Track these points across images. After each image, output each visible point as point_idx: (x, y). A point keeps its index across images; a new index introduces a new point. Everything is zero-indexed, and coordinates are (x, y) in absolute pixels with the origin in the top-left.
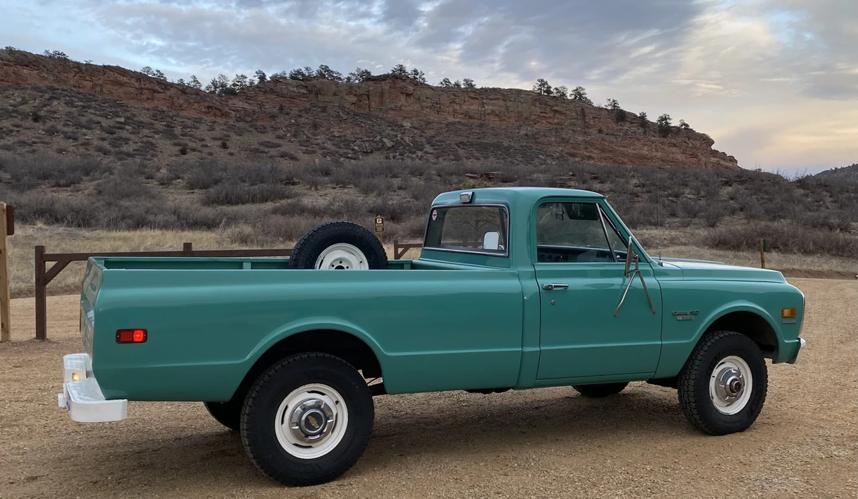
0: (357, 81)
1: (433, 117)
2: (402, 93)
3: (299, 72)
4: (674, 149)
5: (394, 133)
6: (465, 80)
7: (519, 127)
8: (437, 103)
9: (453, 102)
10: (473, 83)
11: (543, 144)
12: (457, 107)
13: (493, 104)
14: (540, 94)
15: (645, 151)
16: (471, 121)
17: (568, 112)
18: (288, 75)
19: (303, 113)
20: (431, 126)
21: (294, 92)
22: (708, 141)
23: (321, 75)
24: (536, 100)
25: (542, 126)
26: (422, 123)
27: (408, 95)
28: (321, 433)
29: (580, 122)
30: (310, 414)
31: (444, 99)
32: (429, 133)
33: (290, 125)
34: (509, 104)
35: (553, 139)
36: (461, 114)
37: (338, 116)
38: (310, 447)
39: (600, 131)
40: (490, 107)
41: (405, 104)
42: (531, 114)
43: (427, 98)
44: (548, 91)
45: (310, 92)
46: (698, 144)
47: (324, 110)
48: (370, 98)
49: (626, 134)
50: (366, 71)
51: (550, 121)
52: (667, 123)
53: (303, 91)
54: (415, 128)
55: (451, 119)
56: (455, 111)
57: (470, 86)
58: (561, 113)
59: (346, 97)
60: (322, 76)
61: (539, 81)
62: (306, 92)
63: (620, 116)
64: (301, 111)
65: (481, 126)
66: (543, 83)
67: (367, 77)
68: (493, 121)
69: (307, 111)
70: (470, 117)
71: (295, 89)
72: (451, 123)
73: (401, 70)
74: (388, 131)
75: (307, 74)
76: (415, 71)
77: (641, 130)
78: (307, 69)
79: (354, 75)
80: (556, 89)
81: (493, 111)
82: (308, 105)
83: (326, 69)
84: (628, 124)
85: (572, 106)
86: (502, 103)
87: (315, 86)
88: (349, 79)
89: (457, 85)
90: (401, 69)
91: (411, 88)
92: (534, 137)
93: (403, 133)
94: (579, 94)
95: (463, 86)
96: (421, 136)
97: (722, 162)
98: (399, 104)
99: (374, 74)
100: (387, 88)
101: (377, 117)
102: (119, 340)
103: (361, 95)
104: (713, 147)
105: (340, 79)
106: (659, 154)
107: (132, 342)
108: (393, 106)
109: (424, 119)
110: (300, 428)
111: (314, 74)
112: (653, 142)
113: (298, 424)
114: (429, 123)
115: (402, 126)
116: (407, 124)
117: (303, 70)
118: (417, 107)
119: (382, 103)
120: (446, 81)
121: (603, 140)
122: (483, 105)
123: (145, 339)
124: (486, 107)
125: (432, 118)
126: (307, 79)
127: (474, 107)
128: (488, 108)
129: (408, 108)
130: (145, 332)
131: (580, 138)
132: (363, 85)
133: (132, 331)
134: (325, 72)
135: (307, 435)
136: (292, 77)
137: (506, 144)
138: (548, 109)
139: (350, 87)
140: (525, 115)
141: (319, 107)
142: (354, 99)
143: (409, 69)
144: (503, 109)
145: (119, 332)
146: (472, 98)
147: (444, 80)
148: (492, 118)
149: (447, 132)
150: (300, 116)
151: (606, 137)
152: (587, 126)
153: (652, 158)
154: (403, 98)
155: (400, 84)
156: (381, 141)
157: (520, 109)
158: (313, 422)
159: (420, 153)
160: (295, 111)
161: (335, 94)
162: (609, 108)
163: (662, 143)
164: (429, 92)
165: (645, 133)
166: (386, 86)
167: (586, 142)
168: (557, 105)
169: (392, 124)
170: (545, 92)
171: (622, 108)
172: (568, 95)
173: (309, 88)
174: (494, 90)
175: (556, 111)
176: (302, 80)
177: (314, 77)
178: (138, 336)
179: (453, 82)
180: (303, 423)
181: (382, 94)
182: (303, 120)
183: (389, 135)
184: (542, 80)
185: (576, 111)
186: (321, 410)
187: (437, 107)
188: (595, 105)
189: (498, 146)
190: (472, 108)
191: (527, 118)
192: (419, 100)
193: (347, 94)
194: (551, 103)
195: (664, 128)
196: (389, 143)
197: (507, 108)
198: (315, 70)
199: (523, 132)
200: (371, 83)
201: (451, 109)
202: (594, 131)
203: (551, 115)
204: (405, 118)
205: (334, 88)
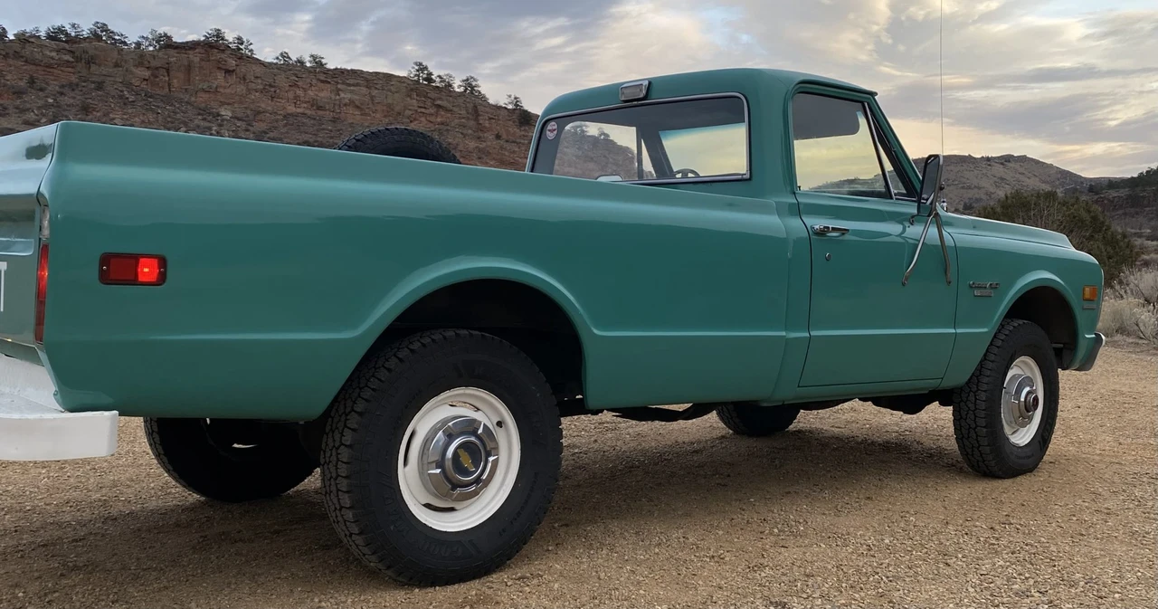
0: (151, 48)
1: (265, 104)
2: (219, 68)
3: (61, 30)
4: (591, 166)
5: (207, 124)
6: (312, 56)
8: (271, 86)
9: (294, 84)
10: (324, 61)
12: (300, 93)
13: (352, 92)
14: (418, 81)
16: (320, 113)
17: (455, 109)
18: (43, 34)
19: (66, 90)
20: (259, 117)
21: (52, 58)
23: (96, 37)
24: (412, 90)
26: (249, 112)
27: (228, 72)
28: (478, 480)
29: (472, 123)
30: (461, 446)
31: (282, 81)
32: (260, 126)
33: (47, 106)
34: (375, 92)
36: (306, 102)
37: (121, 97)
38: (452, 509)
39: (498, 137)
40: (349, 96)
41: (223, 84)
42: (405, 108)
43: (257, 77)
44: (429, 79)
45: (78, 59)
46: (620, 159)
47: (100, 86)
48: (171, 73)
50: (166, 35)
51: (432, 119)
52: (583, 131)
53: (67, 57)
54: (239, 119)
55: (291, 109)
56: (297, 97)
57: (320, 64)
58: (447, 109)
59: (134, 70)
60: (98, 38)
61: (416, 64)
62: (71, 59)
63: (523, 118)
64: (62, 86)
65: (334, 120)
66: (422, 68)
67: (166, 43)
68: (352, 115)
69: (73, 87)
70: (319, 108)
71: (54, 54)
72: (291, 115)
73: (218, 36)
75: (73, 34)
76: (239, 39)
78: (73, 26)
79: (147, 39)
80: (440, 77)
81: (352, 102)
82: (74, 79)
83: (104, 28)
85: (461, 100)
86: (364, 90)
87: (85, 52)
88: (138, 44)
89: (300, 62)
90: (218, 34)
91: (232, 63)
93: (220, 125)
94: (469, 84)
95: (308, 65)
96: (247, 130)
98: (216, 83)
99: (177, 39)
100: (197, 60)
101: (180, 101)
102: (105, 278)
103: (157, 68)
105: (125, 43)
107: (134, 281)
108: (205, 85)
109: (252, 106)
110: (444, 471)
111: (85, 34)
112: (565, 155)
113: (440, 464)
114: (259, 113)
115: (219, 115)
116: (226, 113)
117: (68, 28)
118: (241, 89)
119: (188, 81)
120: (285, 56)
121: (502, 148)
122: (338, 91)
123: (162, 278)
124: (342, 95)
125: (263, 105)
126: (71, 40)
127: (324, 94)
128: (346, 96)
129: (228, 91)
130: (163, 262)
131: (472, 144)
132: (160, 54)
133: (135, 258)
134: (101, 34)
135: (455, 486)
136: (49, 37)
138: (429, 103)
139: (140, 56)
140: (397, 109)
141: (93, 82)
142: (147, 74)
143: (230, 37)
144: (367, 99)
145: (106, 259)
146: (323, 82)
147: (282, 54)
148: (351, 110)
149: (285, 125)
150: (62, 94)
151: (506, 145)
152: (481, 128)
154: (220, 75)
155: (216, 55)
157: (390, 101)
158: (466, 461)
160: (54, 86)
161: (117, 65)
162: (510, 107)
163: (577, 157)
164: (258, 70)
166: (195, 57)
167: (480, 150)
168: (440, 99)
169: (204, 111)
170: (424, 79)
171: (526, 108)
172: (455, 86)
173: (77, 54)
174: (353, 71)
175: (439, 106)
176: (66, 42)
177: (85, 39)
178: (146, 270)
179: (294, 59)
180: (449, 464)
181: (189, 68)
182: (66, 100)
183: (198, 126)
184: (421, 64)
185: (466, 108)
186: (478, 437)
187: (270, 90)
188: (492, 101)
190: (322, 94)
191: (399, 114)
192: (244, 79)
193: (136, 66)
194: (432, 95)
195: (578, 139)
197: (372, 98)
198: (86, 28)
200: (172, 52)
201: (291, 95)
202: (490, 136)
203: (432, 111)
204: (222, 104)
205: (115, 55)
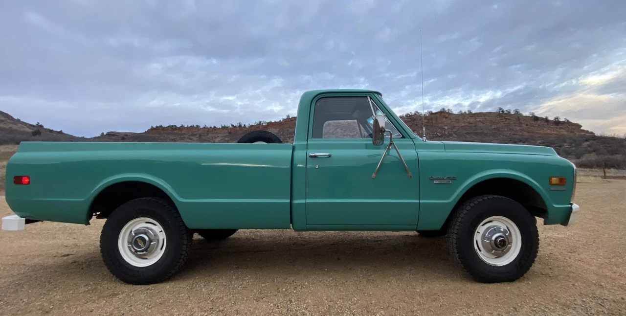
0: (428, 115)
1: (456, 124)
2: (444, 117)
3: (408, 114)
4: (562, 130)
5: (441, 131)
6: (468, 111)
7: (491, 126)
8: (457, 120)
9: (464, 119)
11: (502, 131)
12: (465, 120)
13: (480, 118)
14: (499, 113)
15: (548, 131)
16: (471, 125)
17: (512, 119)
18: (404, 116)
22: (579, 126)
23: (415, 114)
24: (498, 115)
25: (500, 125)
26: (452, 127)
27: (446, 118)
29: (518, 122)
31: (460, 118)
32: (454, 130)
34: (486, 117)
35: (506, 129)
36: (467, 123)
39: (527, 125)
42: (496, 120)
43: (453, 118)
44: (503, 112)
45: (412, 120)
46: (574, 127)
47: (417, 125)
48: (432, 120)
49: (539, 125)
50: (431, 111)
51: (504, 122)
52: (558, 120)
53: (409, 120)
54: (449, 129)
55: (463, 125)
57: (470, 112)
58: (509, 119)
63: (536, 119)
65: (475, 126)
66: (500, 109)
67: (431, 114)
68: (481, 125)
72: (463, 126)
74: (439, 130)
76: (449, 109)
77: (546, 124)
78: (411, 113)
79: (427, 113)
80: (506, 110)
81: (480, 121)
83: (417, 112)
84: (539, 122)
85: (514, 116)
86: (483, 117)
87: (413, 118)
88: (425, 115)
89: (465, 113)
90: (444, 109)
91: (447, 115)
92: (498, 129)
93: (445, 131)
94: (517, 112)
95: (467, 113)
96: (452, 131)
97: (587, 134)
98: (443, 121)
99: (433, 112)
101: (435, 126)
103: (429, 119)
104: (582, 128)
105: (422, 115)
106: (555, 132)
108: (440, 122)
109: (453, 125)
111: (413, 114)
112: (552, 128)
114: (455, 127)
115: (444, 128)
116: (446, 128)
118: (450, 121)
119: (437, 121)
120: (461, 112)
121: (528, 128)
122: (476, 118)
126: (410, 116)
127: (472, 120)
128: (478, 120)
129: (446, 122)
131: (518, 128)
132: (430, 116)
137: (486, 132)
138: (503, 118)
139: (425, 117)
142: (427, 121)
143: (446, 109)
144: (484, 120)
146: (471, 117)
148: (480, 123)
149: (461, 129)
151: (530, 127)
152: (521, 123)
153: (551, 134)
154: (444, 119)
155: (443, 114)
156: (437, 134)
157: (491, 119)
159: (451, 137)
161: (420, 120)
162: (531, 116)
163: (557, 128)
164: (454, 116)
165: (548, 124)
166: (438, 115)
167: (521, 129)
168: (507, 117)
169: (440, 128)
170: (501, 112)
171: (536, 116)
174: (480, 113)
175: (507, 119)
179: (463, 112)
181: (437, 118)
183: (439, 132)
185: (516, 118)
188: (524, 115)
189: (482, 133)
191: (494, 122)
192: (450, 119)
193: (424, 120)
194: (504, 116)
195: (557, 122)
196: (440, 135)
197: (486, 119)
198: (413, 113)
199: (493, 127)
201: (463, 121)
202: (524, 125)
203: (505, 120)
204: (445, 126)
205: (420, 118)
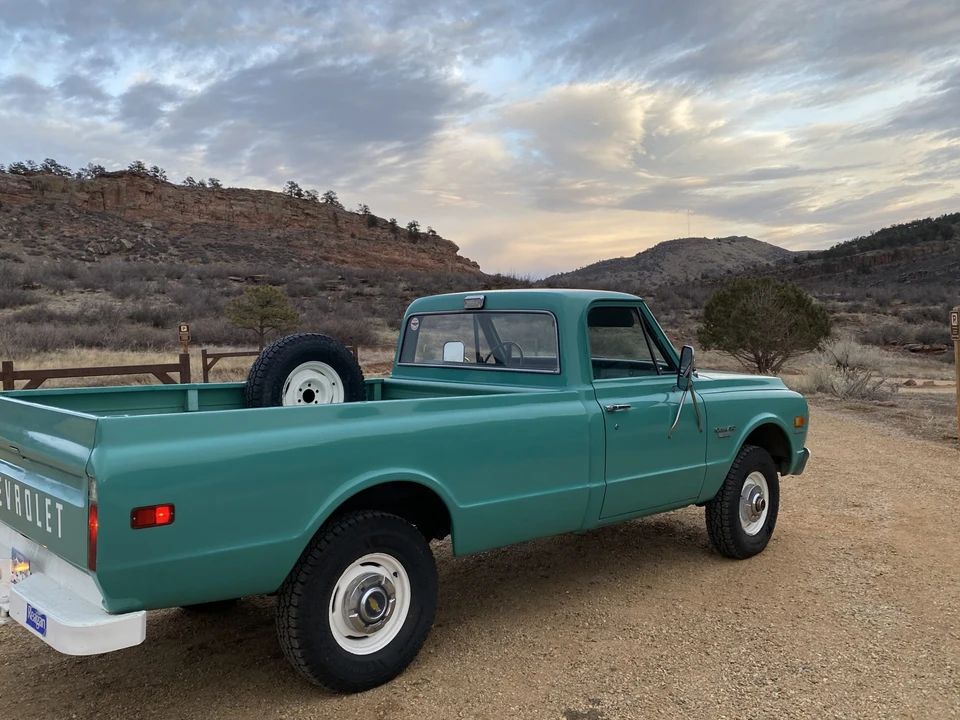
0: (89, 178)
1: (178, 217)
2: (141, 191)
3: (20, 166)
4: (423, 255)
5: (134, 233)
6: (211, 179)
7: (270, 229)
8: (181, 203)
9: (198, 202)
10: (219, 183)
11: (296, 247)
12: (202, 207)
13: (241, 205)
14: (291, 196)
15: (396, 256)
16: (219, 222)
17: (320, 216)
18: (6, 169)
19: (27, 211)
20: (173, 226)
21: (15, 187)
22: (453, 248)
23: (47, 170)
24: (286, 202)
25: (294, 229)
26: (165, 223)
27: (148, 193)
29: (333, 226)
31: (189, 199)
32: (174, 234)
33: (12, 224)
34: (259, 205)
35: (306, 242)
36: (208, 214)
37: (69, 215)
39: (353, 236)
40: (239, 208)
41: (145, 203)
42: (282, 216)
43: (170, 197)
44: (299, 194)
45: (34, 188)
46: (445, 250)
47: (51, 207)
48: (106, 196)
49: (377, 239)
50: (100, 167)
51: (303, 224)
52: (416, 230)
53: (26, 186)
54: (158, 229)
55: (197, 220)
56: (200, 211)
57: (217, 186)
58: (314, 217)
59: (77, 194)
60: (50, 171)
61: (289, 183)
62: (29, 188)
63: (372, 221)
64: (23, 208)
65: (229, 227)
66: (293, 186)
67: (101, 174)
68: (243, 223)
69: (31, 207)
70: (218, 218)
71: (16, 184)
72: (197, 224)
73: (139, 167)
74: (127, 231)
75: (30, 168)
76: (155, 168)
77: (392, 236)
78: (29, 162)
79: (85, 170)
80: (307, 192)
81: (242, 213)
82: (32, 202)
83: (53, 163)
84: (379, 230)
85: (324, 209)
86: (251, 204)
87: (39, 182)
88: (79, 175)
89: (202, 184)
90: (140, 166)
91: (151, 186)
92: (286, 240)
93: (144, 234)
94: (330, 198)
95: (208, 186)
96: (164, 237)
97: (466, 267)
98: (139, 202)
99: (109, 170)
100: (124, 185)
101: (113, 217)
103: (94, 192)
104: (458, 253)
105: (69, 175)
106: (410, 259)
108: (131, 204)
109: (167, 219)
111: (39, 168)
112: (404, 247)
114: (172, 223)
115: (142, 226)
116: (148, 224)
117: (26, 164)
118: (158, 206)
119: (118, 201)
120: (190, 180)
121: (356, 244)
122: (231, 205)
124: (235, 208)
125: (175, 218)
126: (28, 173)
127: (221, 208)
128: (237, 209)
129: (148, 207)
131: (334, 242)
132: (96, 182)
134: (50, 168)
136: (11, 171)
137: (257, 246)
138: (300, 212)
139: (80, 183)
140: (276, 217)
141: (46, 204)
142: (87, 197)
143: (148, 166)
144: (253, 211)
146: (219, 198)
147: (188, 179)
148: (242, 219)
149: (192, 232)
150: (23, 214)
151: (358, 241)
152: (339, 230)
153: (403, 263)
154: (142, 196)
155: (138, 180)
156: (119, 242)
157: (271, 211)
159: (163, 255)
160: (17, 209)
161: (64, 191)
162: (361, 213)
163: (412, 248)
164: (171, 191)
165: (396, 238)
166: (123, 183)
167: (339, 246)
168: (308, 209)
169: (131, 224)
170: (296, 194)
171: (373, 213)
172: (319, 198)
173: (34, 183)
174: (242, 190)
175: (308, 214)
176: (24, 175)
177: (39, 172)
179: (197, 182)
181: (118, 192)
182: (27, 218)
183: (128, 235)
184: (293, 183)
185: (328, 215)
187: (181, 207)
188: (347, 209)
189: (248, 249)
190: (218, 208)
191: (278, 221)
192: (161, 198)
193: (79, 191)
194: (302, 206)
195: (413, 235)
196: (128, 244)
197: (257, 209)
198: (39, 164)
199: (274, 235)
200: (105, 180)
201: (196, 210)
202: (347, 236)
203: (303, 218)
204: (145, 217)
205: (62, 184)
